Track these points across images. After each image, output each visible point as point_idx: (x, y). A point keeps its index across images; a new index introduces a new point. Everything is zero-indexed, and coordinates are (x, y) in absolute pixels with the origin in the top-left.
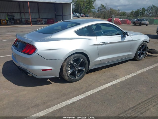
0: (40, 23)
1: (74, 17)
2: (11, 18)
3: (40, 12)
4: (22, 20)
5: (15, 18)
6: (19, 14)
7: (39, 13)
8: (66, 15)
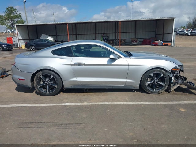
0: (134, 44)
1: (177, 35)
2: (105, 39)
3: (137, 31)
4: (116, 41)
5: (110, 38)
6: (114, 35)
7: (135, 32)
8: (166, 34)
